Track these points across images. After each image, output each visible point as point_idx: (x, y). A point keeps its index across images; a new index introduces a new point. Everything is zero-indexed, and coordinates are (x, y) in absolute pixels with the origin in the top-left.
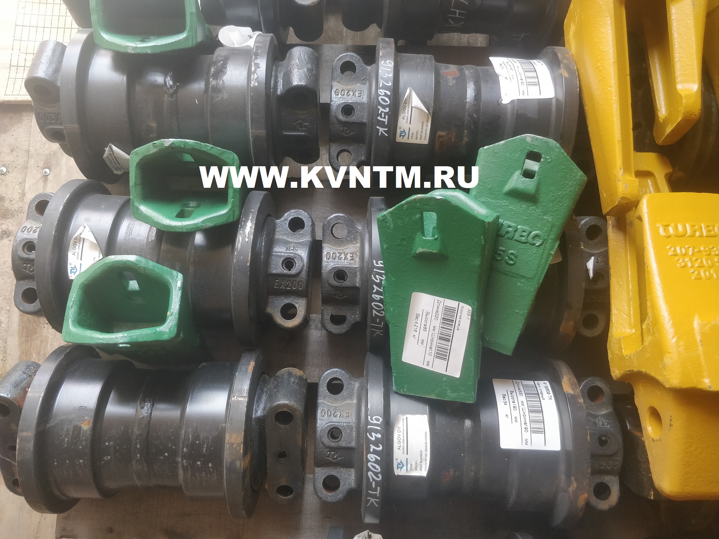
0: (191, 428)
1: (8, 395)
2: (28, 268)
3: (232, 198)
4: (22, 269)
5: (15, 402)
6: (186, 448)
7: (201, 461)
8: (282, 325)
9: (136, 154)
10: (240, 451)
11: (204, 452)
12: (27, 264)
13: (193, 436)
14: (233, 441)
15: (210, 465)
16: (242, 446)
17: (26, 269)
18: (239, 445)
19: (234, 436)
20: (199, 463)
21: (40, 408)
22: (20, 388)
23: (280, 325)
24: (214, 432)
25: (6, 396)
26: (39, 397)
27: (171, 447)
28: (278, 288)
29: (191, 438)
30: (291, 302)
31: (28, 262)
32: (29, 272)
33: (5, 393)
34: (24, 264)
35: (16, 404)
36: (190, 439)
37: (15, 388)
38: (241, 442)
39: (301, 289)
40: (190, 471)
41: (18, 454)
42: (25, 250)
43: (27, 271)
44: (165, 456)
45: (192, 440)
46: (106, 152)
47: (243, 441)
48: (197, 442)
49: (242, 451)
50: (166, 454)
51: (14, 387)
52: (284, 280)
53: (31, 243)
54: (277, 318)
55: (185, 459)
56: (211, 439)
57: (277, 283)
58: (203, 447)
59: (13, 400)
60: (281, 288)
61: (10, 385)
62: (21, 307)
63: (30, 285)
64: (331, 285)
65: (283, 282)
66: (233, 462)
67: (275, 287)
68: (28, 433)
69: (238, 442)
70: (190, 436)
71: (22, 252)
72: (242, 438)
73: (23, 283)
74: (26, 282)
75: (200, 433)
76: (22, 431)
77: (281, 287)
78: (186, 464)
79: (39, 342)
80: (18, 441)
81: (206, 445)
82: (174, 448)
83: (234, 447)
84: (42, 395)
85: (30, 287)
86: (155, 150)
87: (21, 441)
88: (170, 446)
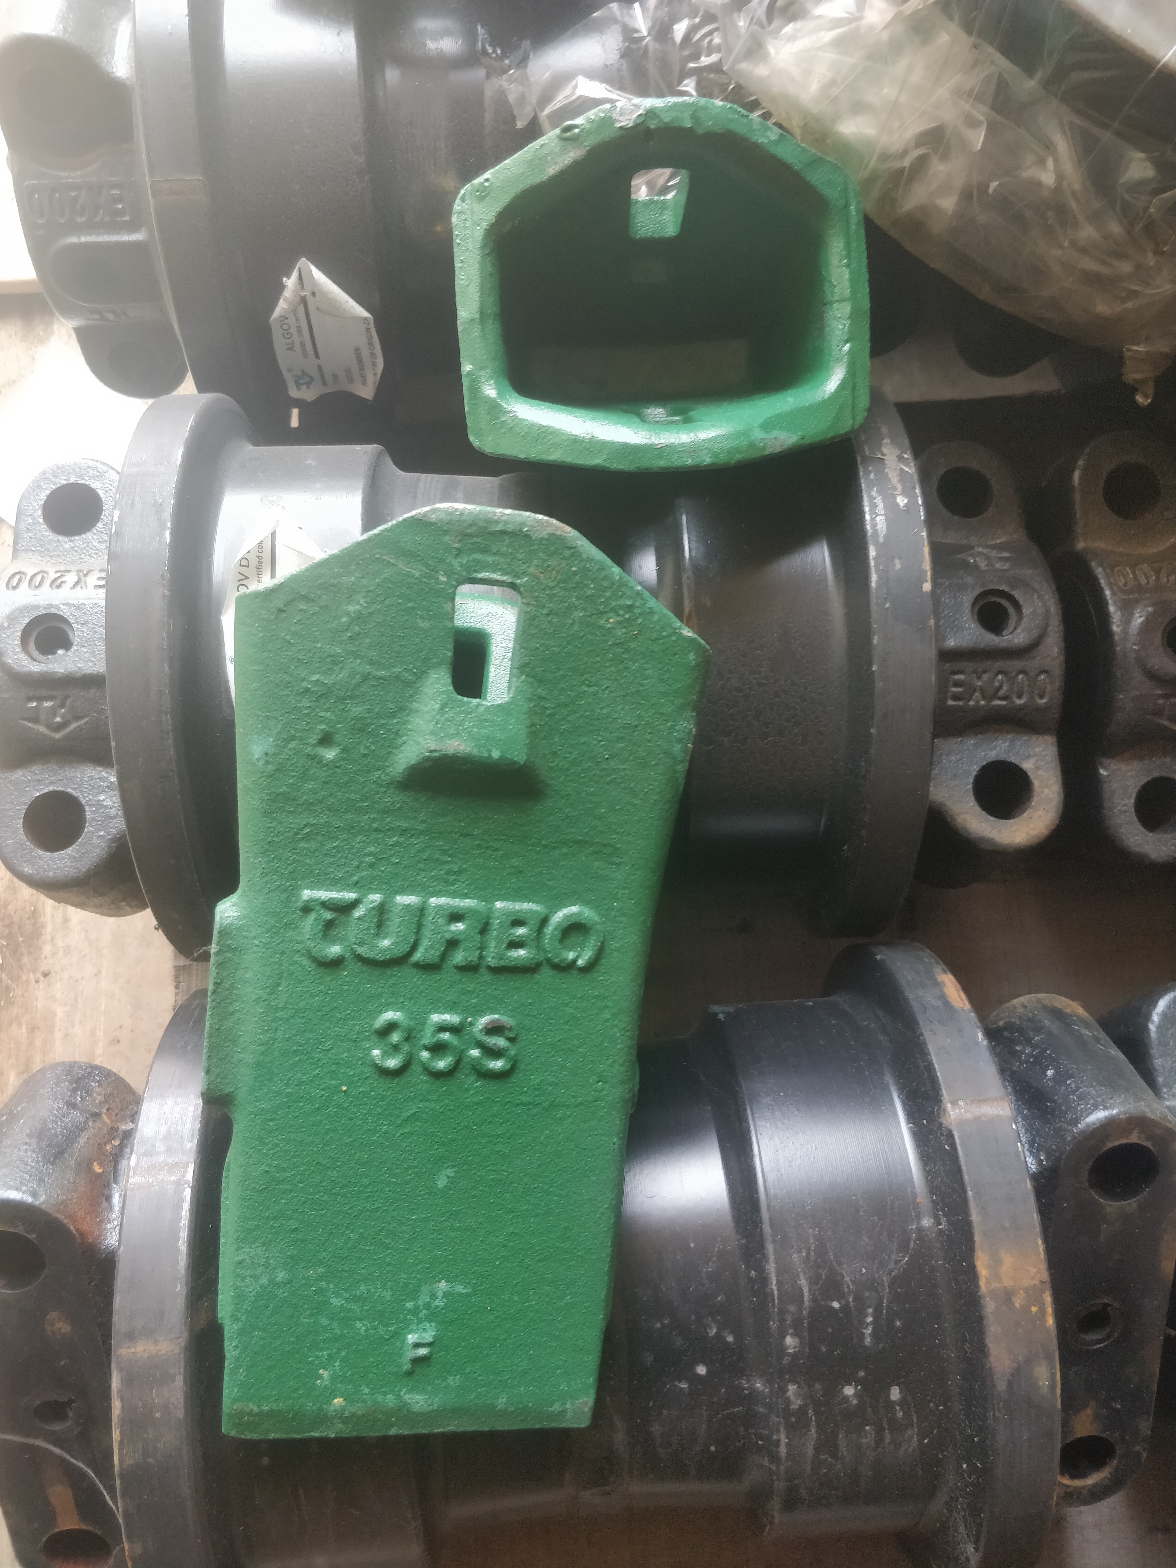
0: (800, 1252)
1: (34, 1194)
2: (43, 717)
3: (847, 342)
4: (22, 719)
5: (66, 1221)
6: (793, 1335)
7: (858, 1382)
8: (990, 841)
9: (483, 194)
10: (1045, 1321)
11: (868, 1341)
12: (40, 699)
13: (812, 1282)
14: (1008, 1283)
15: (895, 1393)
16: (1048, 1298)
17: (36, 720)
18: (1034, 1296)
19: (1008, 1261)
20: (849, 1391)
21: (190, 1230)
22: (72, 1163)
23: (982, 839)
24: (893, 1257)
25: (29, 1199)
26: (179, 1184)
27: (719, 1337)
28: (961, 703)
29: (806, 1290)
30: (1003, 757)
31: (44, 693)
32: (46, 731)
33: (24, 1188)
34: (31, 699)
35: (72, 1228)
36: (806, 1294)
37: (53, 1163)
38: (1042, 1282)
39: (1044, 701)
40: (813, 1430)
41: (121, 1443)
42: (32, 645)
43: (42, 729)
44: (696, 1379)
45: (814, 1300)
46: (288, 293)
47: (1045, 1276)
48: (836, 1305)
49: (1050, 1321)
50: (701, 1370)
51: (49, 1161)
52: (984, 672)
53: (52, 624)
54: (967, 817)
55: (794, 1382)
56: (886, 1284)
57: (957, 684)
58: (863, 1324)
59: (58, 1211)
60: (972, 703)
61: (34, 1155)
62: (25, 865)
63: (52, 783)
64: (1153, 676)
65: (979, 678)
66: (1019, 1372)
67: (951, 702)
68: (156, 1342)
69: (1027, 1282)
70: (803, 1283)
71: (22, 655)
72: (1043, 1266)
73: (23, 776)
74: (36, 774)
75: (840, 1264)
76: (131, 1337)
77: (970, 699)
78: (797, 1403)
79: (24, 1030)
80: (116, 1383)
81: (873, 1315)
82: (730, 1339)
83: (1017, 1305)
84: (189, 1176)
85: (51, 788)
86: (572, 155)
87: (128, 1381)
88: (713, 1331)
